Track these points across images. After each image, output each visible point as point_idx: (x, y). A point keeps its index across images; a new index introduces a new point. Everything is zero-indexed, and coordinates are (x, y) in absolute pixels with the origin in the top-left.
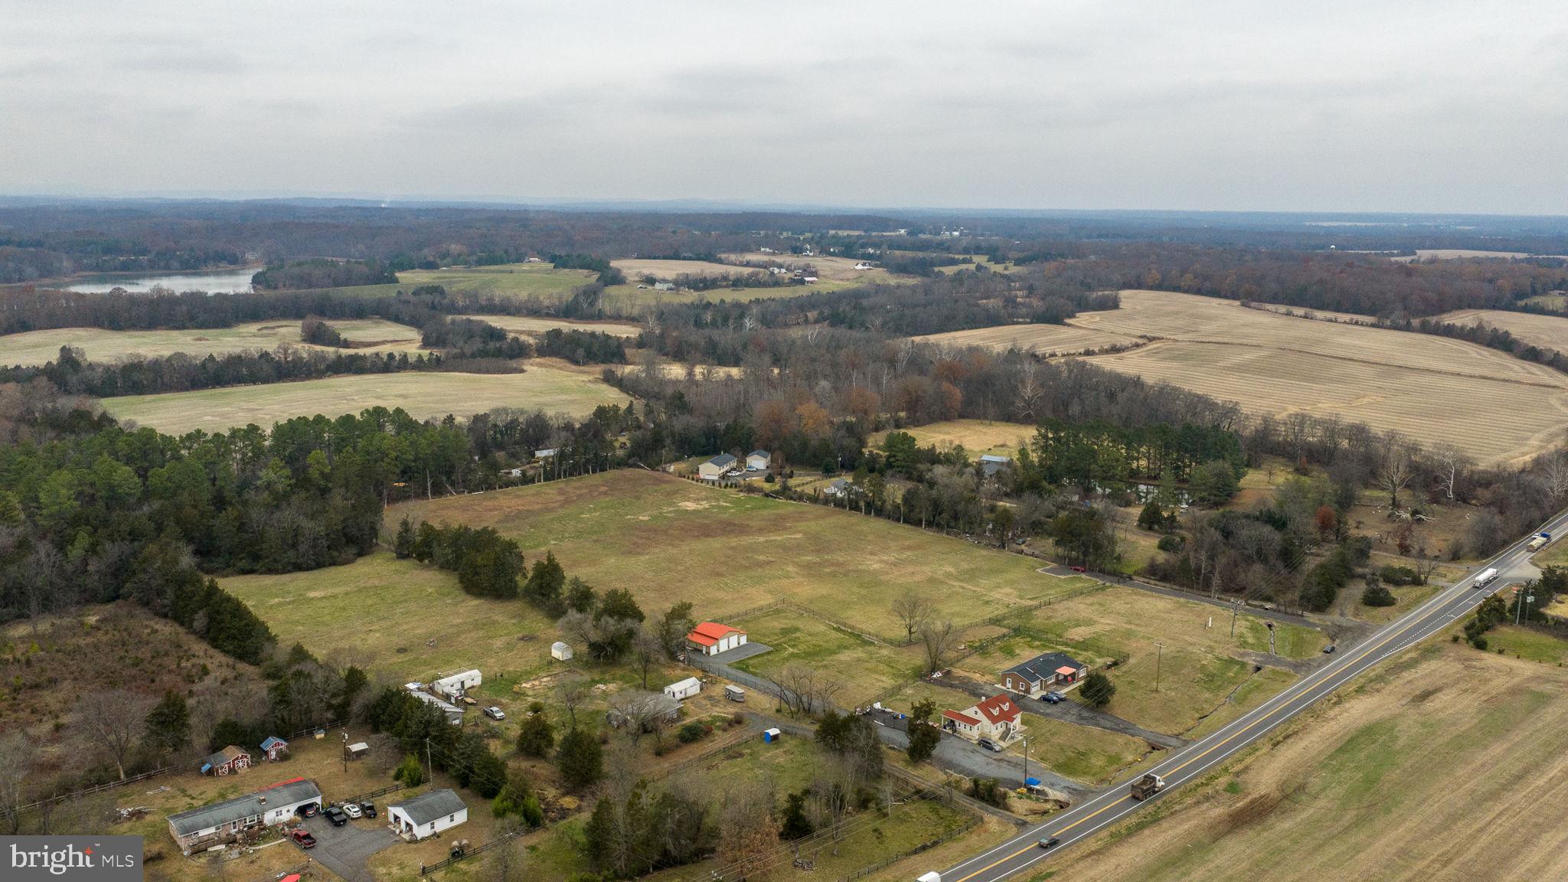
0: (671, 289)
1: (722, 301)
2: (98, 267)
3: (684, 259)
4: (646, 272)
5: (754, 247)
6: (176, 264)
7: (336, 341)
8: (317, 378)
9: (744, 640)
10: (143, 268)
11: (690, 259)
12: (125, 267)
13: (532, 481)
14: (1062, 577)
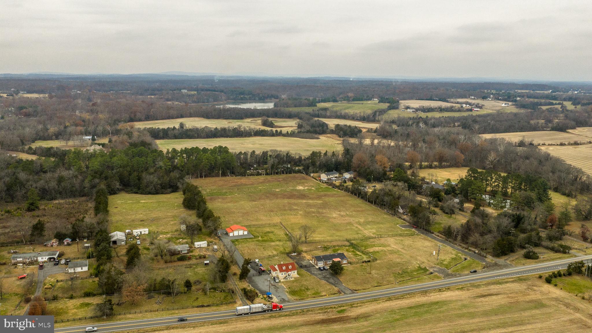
0: (414, 112)
1: (427, 117)
2: (234, 99)
3: (434, 100)
4: (407, 105)
5: (468, 96)
6: (257, 99)
7: (271, 125)
8: (248, 137)
9: (246, 233)
10: (247, 100)
11: (436, 100)
12: (242, 99)
13: (261, 175)
14: (403, 229)
